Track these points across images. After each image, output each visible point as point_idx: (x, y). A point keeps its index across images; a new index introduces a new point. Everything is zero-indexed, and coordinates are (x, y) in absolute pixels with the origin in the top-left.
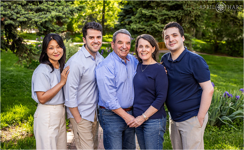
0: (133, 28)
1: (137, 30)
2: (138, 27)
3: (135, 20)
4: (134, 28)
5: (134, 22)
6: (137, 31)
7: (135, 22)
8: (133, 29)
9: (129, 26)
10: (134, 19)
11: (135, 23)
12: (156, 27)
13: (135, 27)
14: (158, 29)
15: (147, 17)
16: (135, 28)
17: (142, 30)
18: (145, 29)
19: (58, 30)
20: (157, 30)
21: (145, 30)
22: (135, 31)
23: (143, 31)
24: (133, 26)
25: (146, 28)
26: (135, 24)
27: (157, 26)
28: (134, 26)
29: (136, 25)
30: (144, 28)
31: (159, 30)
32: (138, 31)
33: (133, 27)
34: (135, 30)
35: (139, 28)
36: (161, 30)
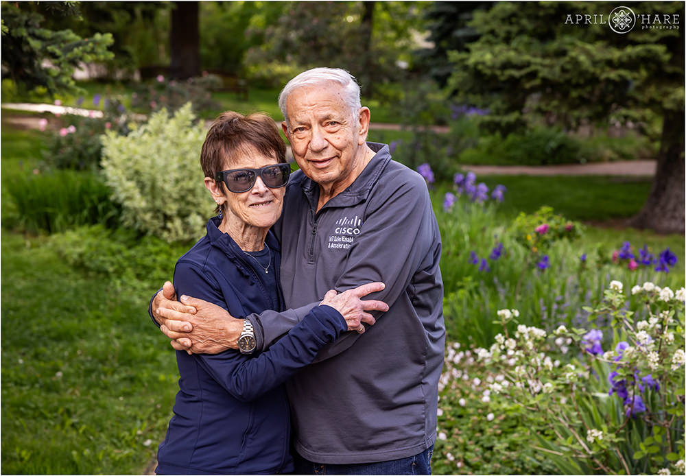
0: (477, 64)
1: (498, 73)
2: (502, 58)
3: (487, 28)
4: (483, 63)
5: (483, 39)
6: (494, 77)
7: (490, 37)
8: (480, 67)
9: (464, 55)
10: (486, 23)
11: (489, 42)
12: (582, 58)
13: (488, 57)
14: (592, 70)
15: (541, 13)
16: (489, 63)
17: (516, 73)
18: (533, 68)
19: (69, 55)
20: (586, 72)
21: (533, 75)
22: (485, 75)
23: (522, 77)
24: (481, 53)
25: (536, 64)
26: (487, 46)
27: (588, 53)
28: (482, 56)
29: (492, 53)
30: (528, 64)
31: (598, 71)
32: (502, 78)
33: (480, 60)
34: (488, 72)
35: (507, 65)
36: (603, 71)
